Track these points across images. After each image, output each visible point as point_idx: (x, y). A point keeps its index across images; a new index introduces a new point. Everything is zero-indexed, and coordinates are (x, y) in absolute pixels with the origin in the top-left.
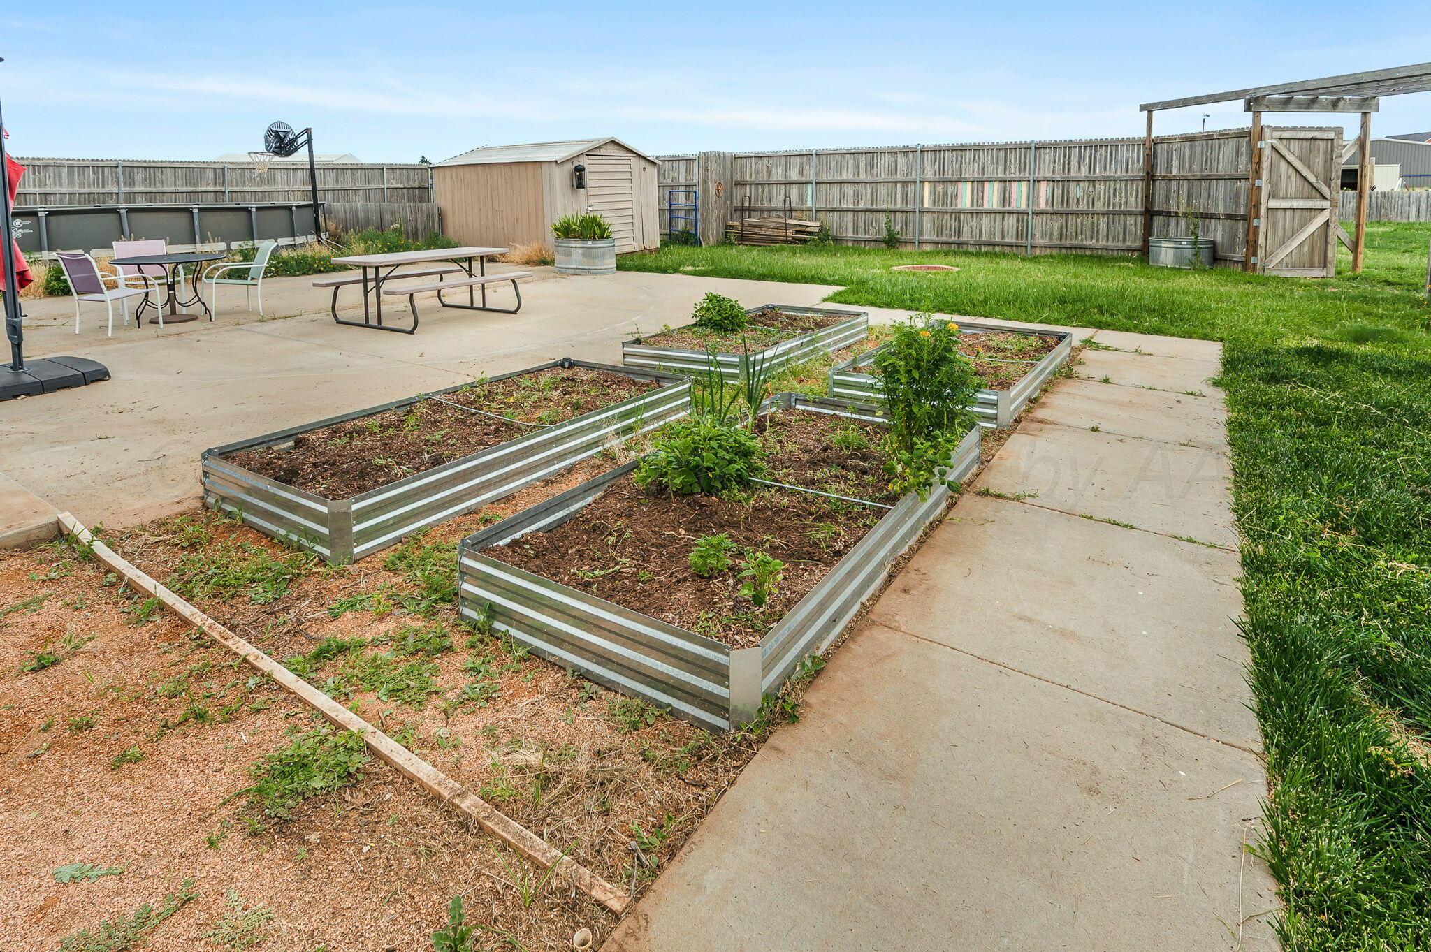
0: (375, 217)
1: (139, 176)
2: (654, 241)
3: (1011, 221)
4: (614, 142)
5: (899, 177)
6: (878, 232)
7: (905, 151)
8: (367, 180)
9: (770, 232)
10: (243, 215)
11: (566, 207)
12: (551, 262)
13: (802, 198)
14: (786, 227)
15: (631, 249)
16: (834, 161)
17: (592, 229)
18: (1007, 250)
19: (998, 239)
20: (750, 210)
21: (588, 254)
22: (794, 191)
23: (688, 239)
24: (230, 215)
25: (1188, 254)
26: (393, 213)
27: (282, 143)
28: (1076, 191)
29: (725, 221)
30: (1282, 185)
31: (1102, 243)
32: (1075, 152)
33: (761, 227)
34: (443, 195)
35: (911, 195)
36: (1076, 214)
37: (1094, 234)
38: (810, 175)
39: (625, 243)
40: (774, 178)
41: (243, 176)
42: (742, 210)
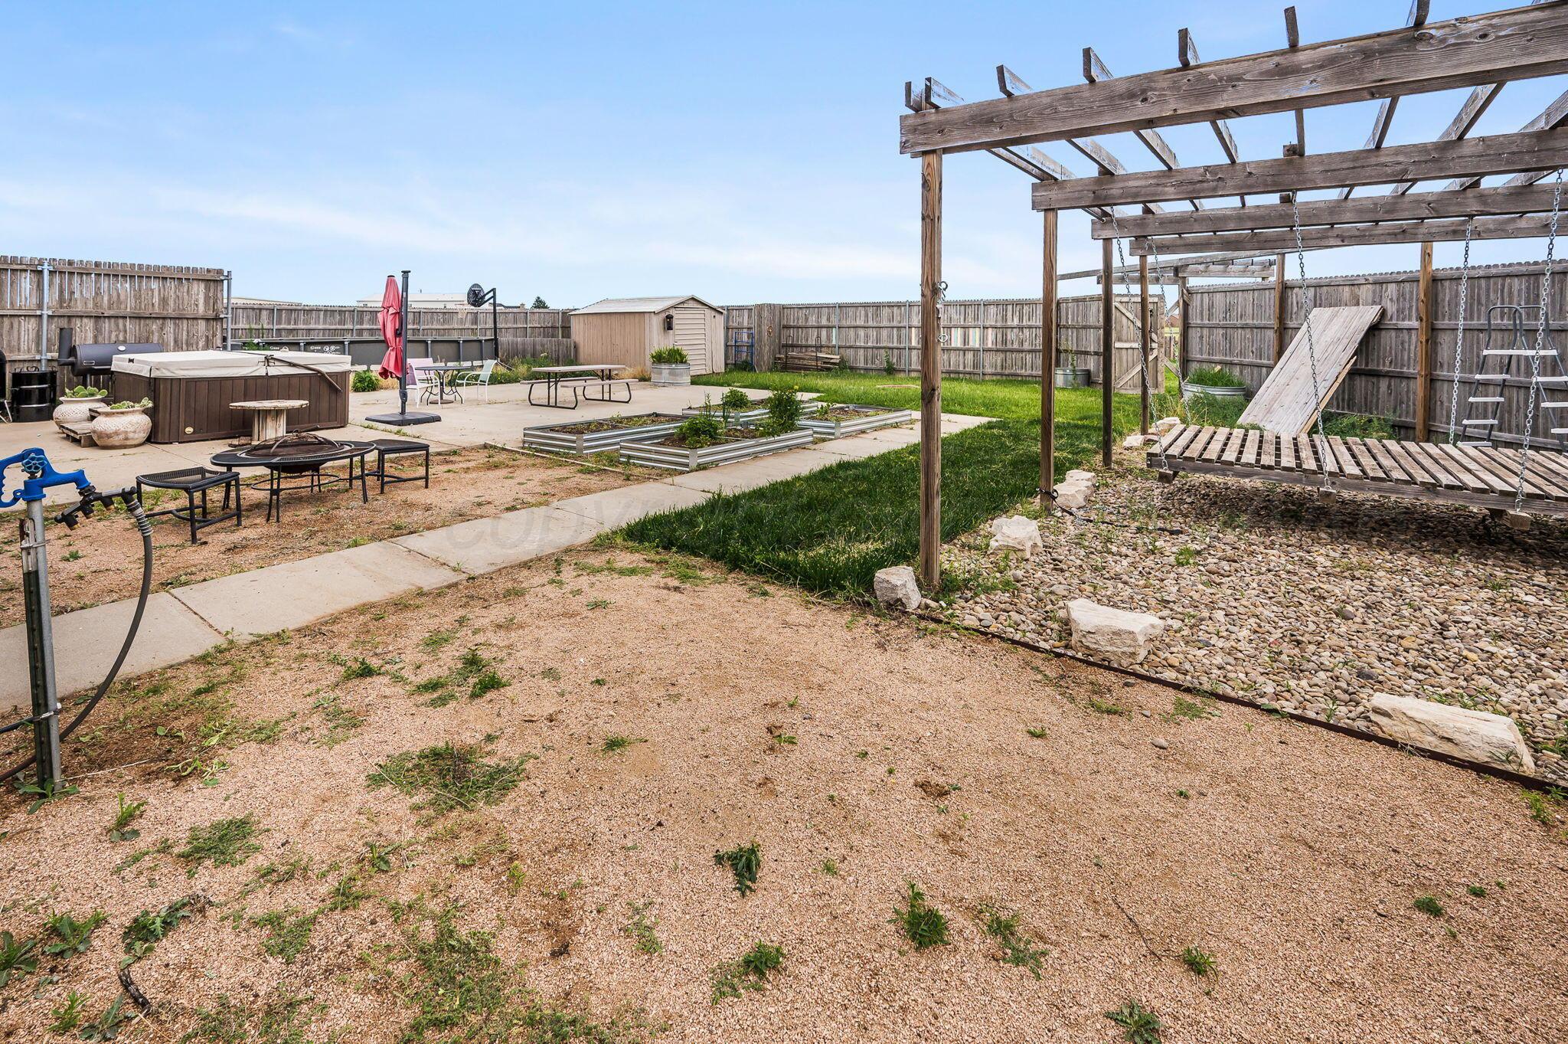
0: (529, 349)
1: (366, 318)
2: (720, 367)
3: (970, 356)
4: (693, 299)
5: (895, 324)
6: (881, 363)
7: (899, 305)
8: (515, 322)
9: (805, 362)
10: (454, 345)
11: (659, 342)
12: (649, 380)
13: (829, 338)
14: (817, 359)
15: (704, 372)
16: (851, 311)
17: (674, 357)
18: (968, 376)
19: (961, 369)
20: (793, 346)
21: (672, 373)
22: (824, 332)
23: (747, 367)
24: (446, 345)
25: (1071, 378)
26: (543, 345)
27: (476, 297)
28: (1011, 335)
29: (774, 355)
30: (1124, 332)
31: (1029, 372)
32: (1010, 308)
33: (800, 359)
34: (579, 332)
35: (903, 337)
36: (1012, 351)
37: (1023, 366)
38: (834, 321)
39: (697, 370)
40: (810, 323)
41: (432, 318)
42: (786, 346)
